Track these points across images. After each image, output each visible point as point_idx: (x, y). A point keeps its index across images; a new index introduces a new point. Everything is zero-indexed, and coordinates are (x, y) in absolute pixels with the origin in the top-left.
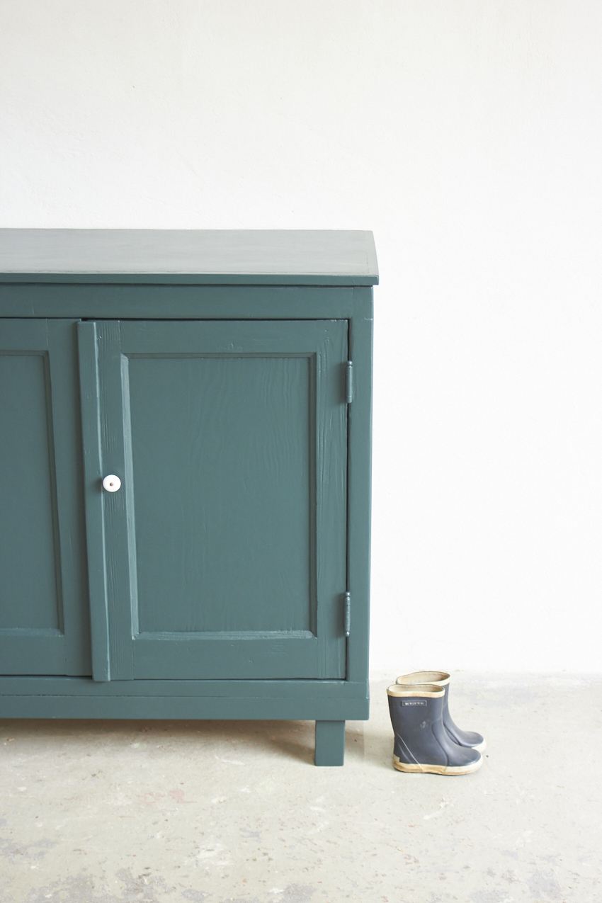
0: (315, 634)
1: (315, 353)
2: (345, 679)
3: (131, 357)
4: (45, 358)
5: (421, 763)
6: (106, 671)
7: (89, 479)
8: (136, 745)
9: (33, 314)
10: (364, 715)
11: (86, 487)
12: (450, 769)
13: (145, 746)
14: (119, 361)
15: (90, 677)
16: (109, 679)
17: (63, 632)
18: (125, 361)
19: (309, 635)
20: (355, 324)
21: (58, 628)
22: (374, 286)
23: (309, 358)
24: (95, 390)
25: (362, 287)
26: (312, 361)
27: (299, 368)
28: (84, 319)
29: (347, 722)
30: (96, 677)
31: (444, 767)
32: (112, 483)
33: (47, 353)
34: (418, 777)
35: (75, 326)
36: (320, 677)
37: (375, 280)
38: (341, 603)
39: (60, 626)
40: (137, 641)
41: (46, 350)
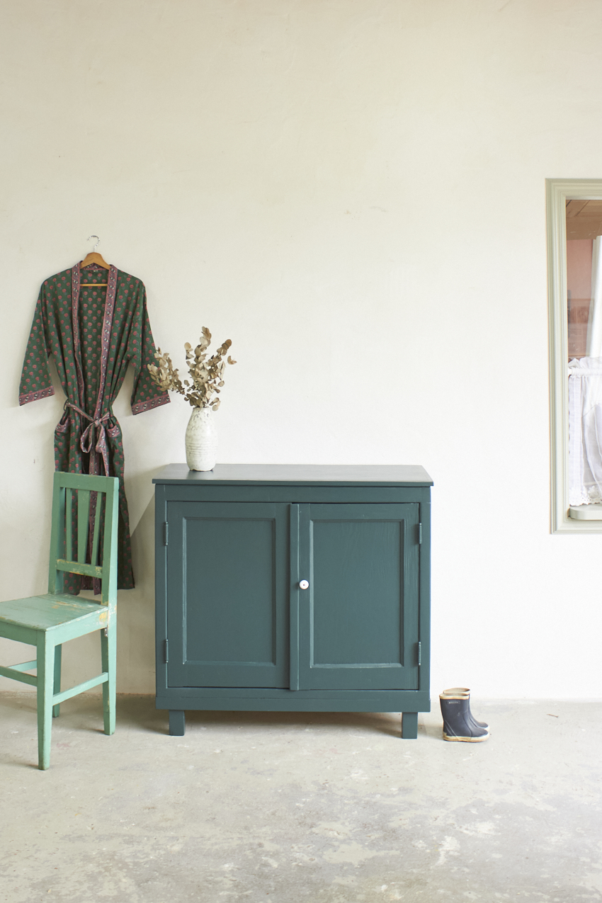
0: (403, 665)
1: (403, 520)
2: (418, 690)
3: (315, 521)
4: (273, 522)
5: (458, 736)
6: (297, 685)
7: (293, 582)
8: (307, 730)
9: (269, 500)
10: (428, 710)
11: (291, 586)
12: (473, 739)
13: (312, 730)
14: (309, 523)
15: (288, 689)
16: (298, 689)
17: (275, 664)
18: (312, 523)
19: (399, 665)
20: (423, 505)
22: (431, 487)
23: (400, 522)
24: (297, 539)
25: (425, 487)
26: (402, 523)
27: (396, 526)
28: (293, 503)
29: (419, 713)
30: (291, 689)
31: (469, 738)
32: (304, 584)
33: (275, 519)
34: (456, 745)
35: (289, 506)
36: (404, 688)
37: (432, 484)
38: (416, 649)
39: (274, 661)
40: (313, 669)
41: (273, 517)
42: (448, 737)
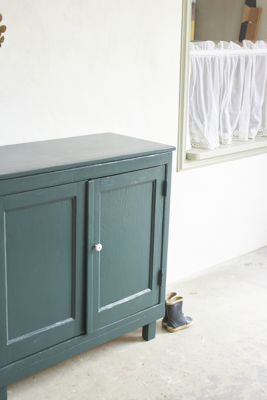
0: (151, 289)
1: (156, 180)
2: (158, 303)
3: (102, 193)
4: (74, 200)
5: (179, 326)
6: (91, 329)
7: (90, 248)
9: (73, 181)
16: (92, 332)
17: (75, 318)
19: (149, 290)
20: (168, 166)
21: (72, 317)
22: (173, 151)
23: (153, 182)
26: (154, 183)
27: (150, 186)
28: (89, 180)
29: (157, 321)
30: (87, 332)
31: (186, 325)
32: (99, 247)
35: (86, 183)
36: (152, 305)
38: (160, 274)
39: (73, 316)
40: (101, 312)
41: (75, 196)
42: (174, 329)
